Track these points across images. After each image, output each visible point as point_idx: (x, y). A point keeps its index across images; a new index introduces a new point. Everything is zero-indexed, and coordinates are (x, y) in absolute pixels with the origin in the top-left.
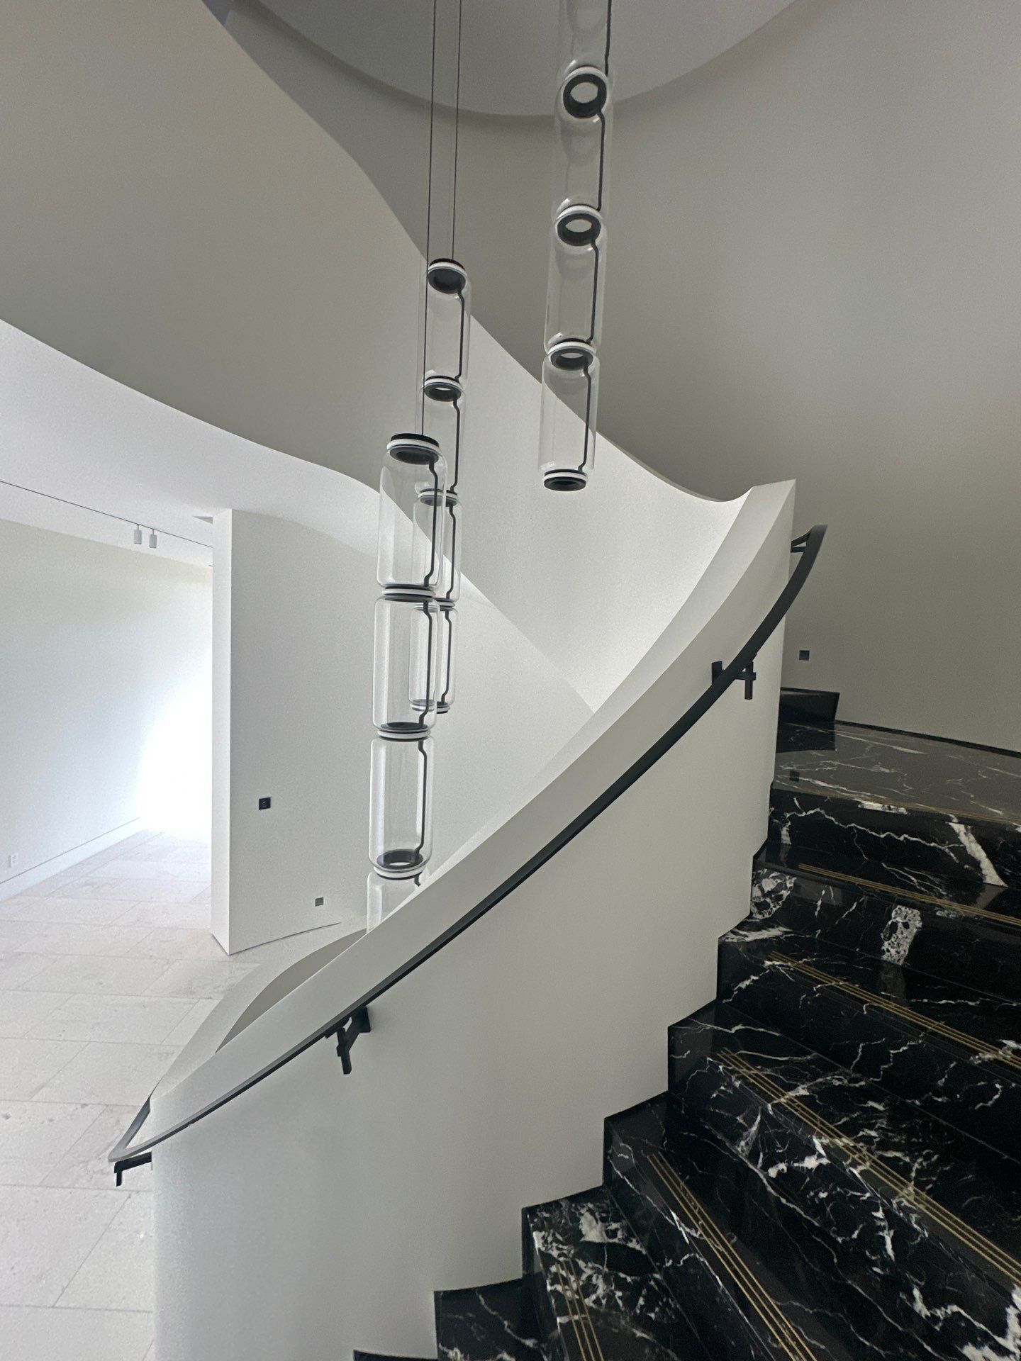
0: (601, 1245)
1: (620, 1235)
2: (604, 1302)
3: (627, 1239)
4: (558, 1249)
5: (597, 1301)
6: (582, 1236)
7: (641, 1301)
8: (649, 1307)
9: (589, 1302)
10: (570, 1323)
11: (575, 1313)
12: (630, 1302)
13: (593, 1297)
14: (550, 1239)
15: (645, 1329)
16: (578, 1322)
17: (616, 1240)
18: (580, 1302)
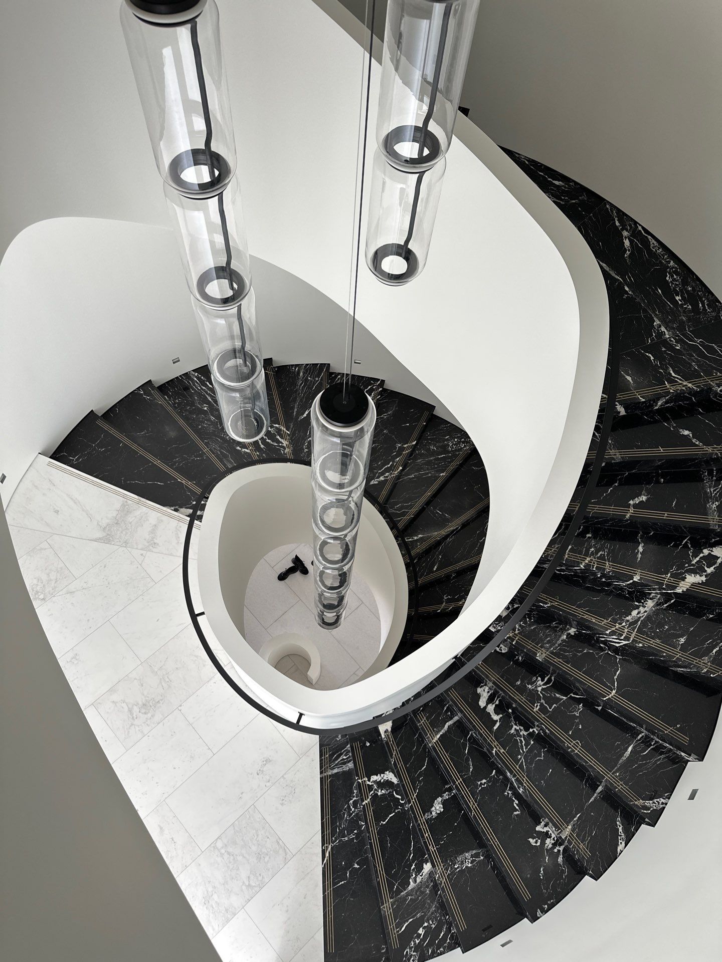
0: (508, 614)
1: (510, 607)
2: (520, 628)
3: (513, 606)
4: (499, 626)
5: (518, 630)
6: (502, 616)
7: (528, 620)
8: (530, 619)
9: (517, 632)
10: (516, 641)
11: (516, 638)
12: (525, 623)
13: (517, 629)
14: (495, 625)
15: (533, 625)
16: (518, 639)
17: (511, 609)
18: (515, 634)
